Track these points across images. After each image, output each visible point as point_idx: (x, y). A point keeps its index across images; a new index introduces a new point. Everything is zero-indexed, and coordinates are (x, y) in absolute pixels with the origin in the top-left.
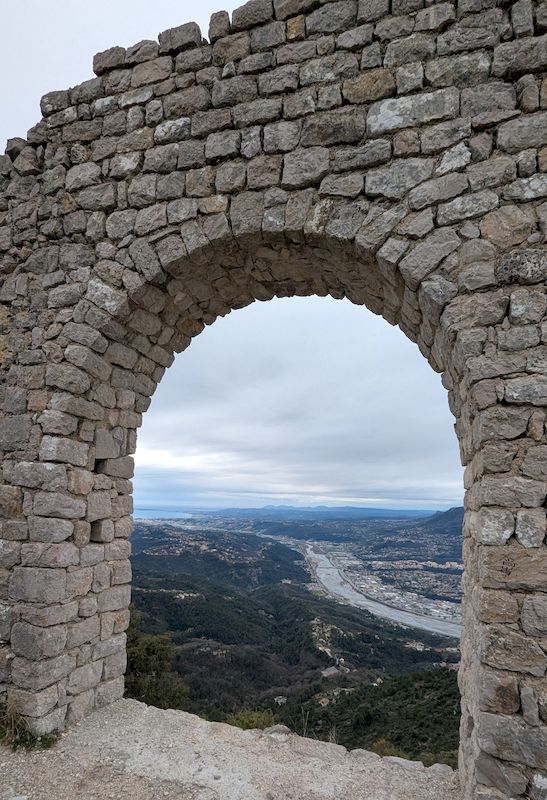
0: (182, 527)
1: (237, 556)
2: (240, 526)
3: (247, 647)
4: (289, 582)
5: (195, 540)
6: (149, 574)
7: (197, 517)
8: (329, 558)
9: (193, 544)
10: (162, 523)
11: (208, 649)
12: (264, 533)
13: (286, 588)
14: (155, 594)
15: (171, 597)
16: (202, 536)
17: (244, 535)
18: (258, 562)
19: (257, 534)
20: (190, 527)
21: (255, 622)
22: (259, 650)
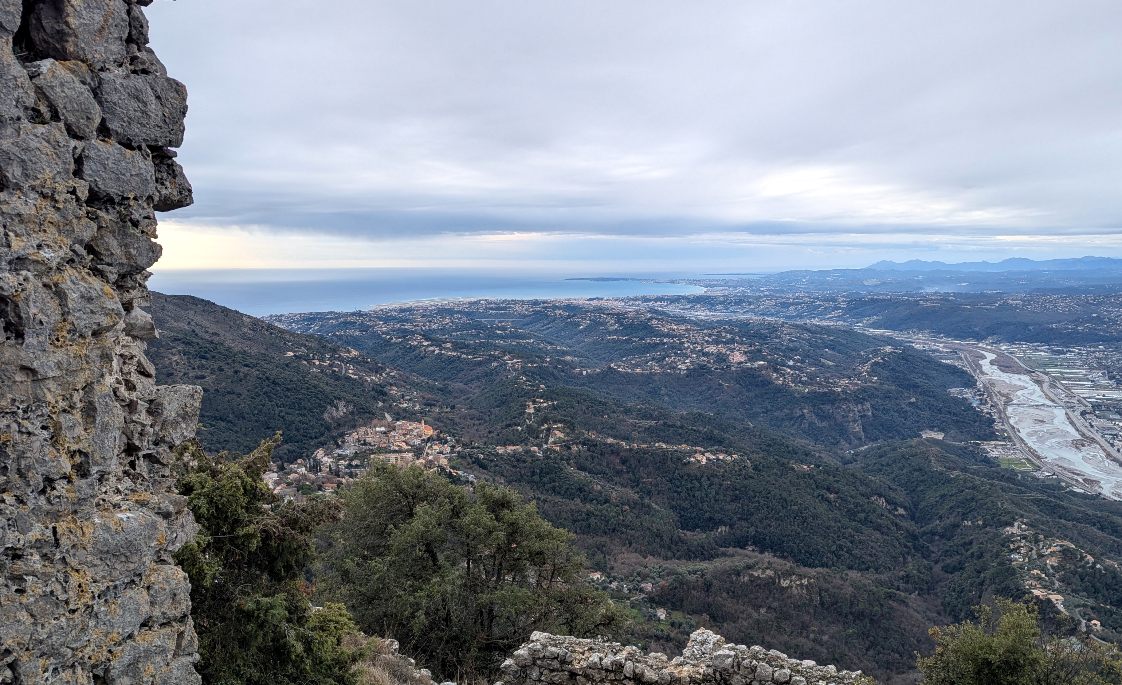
0: (686, 314)
1: (812, 377)
2: (813, 310)
3: (853, 574)
4: (940, 436)
5: (717, 342)
6: (627, 412)
7: (717, 292)
8: (1039, 382)
9: (712, 349)
10: (643, 307)
11: (769, 573)
12: (874, 325)
13: (936, 449)
14: (645, 452)
15: (679, 460)
16: (731, 332)
17: (826, 330)
18: (864, 390)
19: (857, 328)
20: (702, 314)
21: (865, 522)
22: (881, 583)
